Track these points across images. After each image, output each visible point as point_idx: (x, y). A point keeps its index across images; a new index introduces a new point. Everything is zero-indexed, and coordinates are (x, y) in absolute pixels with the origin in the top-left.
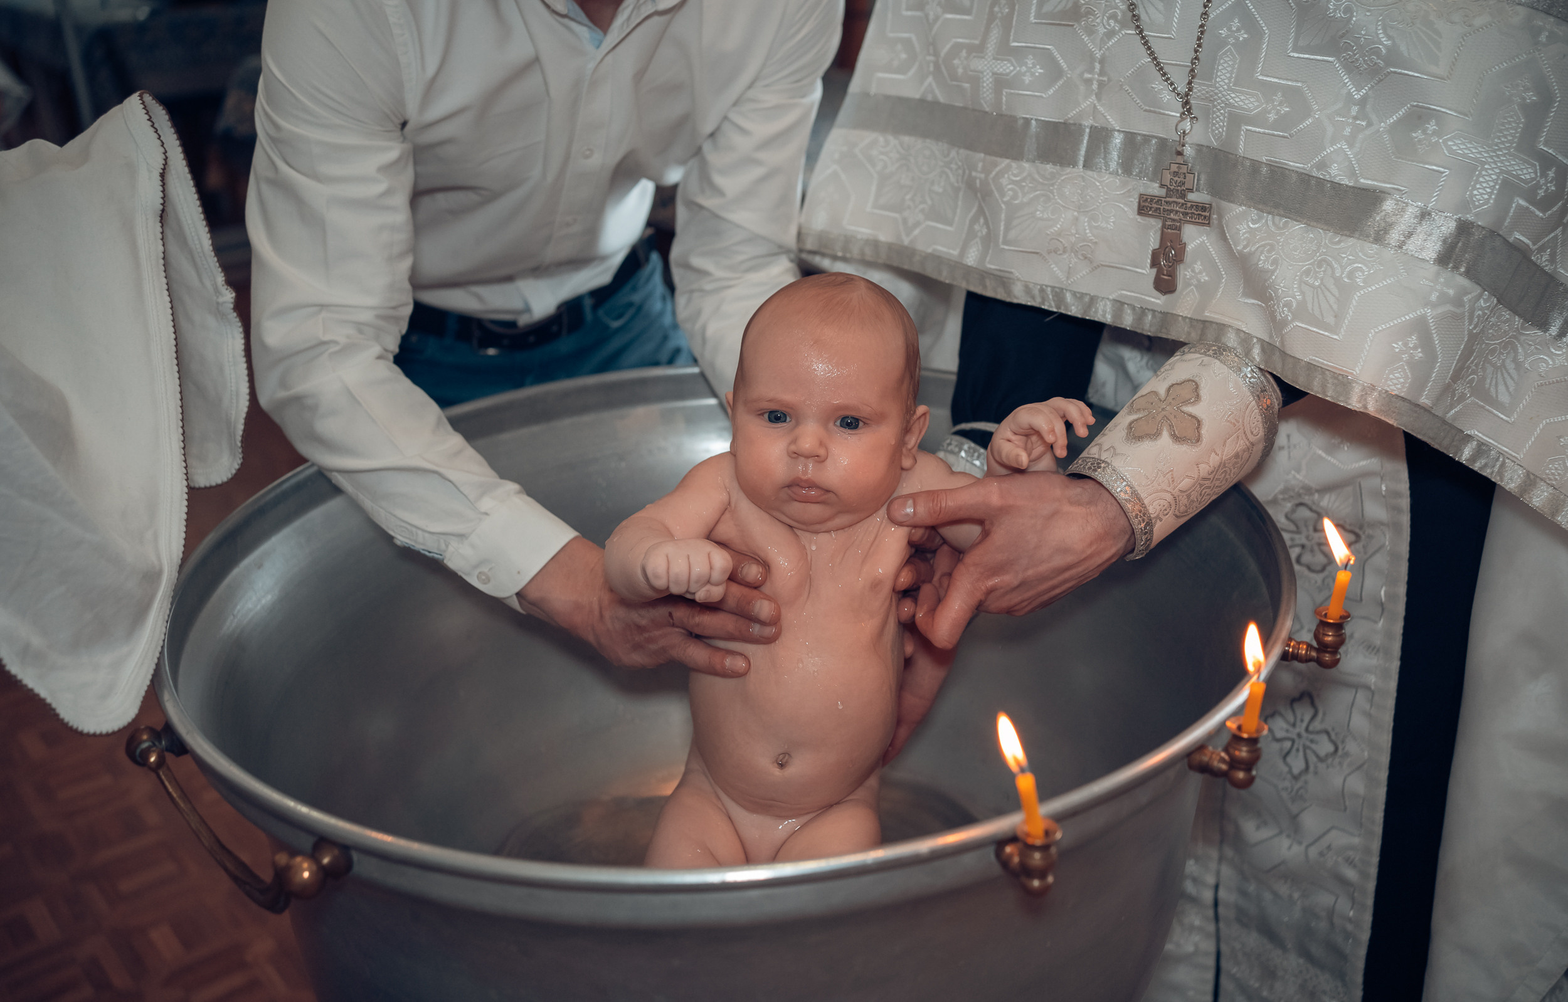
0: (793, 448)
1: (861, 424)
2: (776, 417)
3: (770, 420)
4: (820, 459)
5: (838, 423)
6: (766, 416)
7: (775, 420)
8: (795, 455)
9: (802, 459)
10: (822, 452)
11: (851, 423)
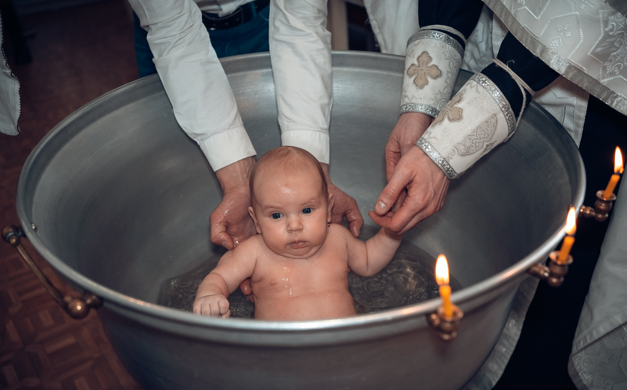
0: (289, 228)
1: (312, 210)
2: (276, 216)
3: (274, 218)
4: (300, 230)
5: (302, 212)
6: (272, 216)
7: (276, 217)
8: (291, 231)
9: (294, 232)
10: (301, 227)
11: (307, 211)
